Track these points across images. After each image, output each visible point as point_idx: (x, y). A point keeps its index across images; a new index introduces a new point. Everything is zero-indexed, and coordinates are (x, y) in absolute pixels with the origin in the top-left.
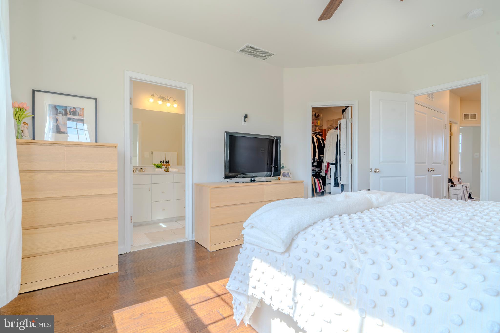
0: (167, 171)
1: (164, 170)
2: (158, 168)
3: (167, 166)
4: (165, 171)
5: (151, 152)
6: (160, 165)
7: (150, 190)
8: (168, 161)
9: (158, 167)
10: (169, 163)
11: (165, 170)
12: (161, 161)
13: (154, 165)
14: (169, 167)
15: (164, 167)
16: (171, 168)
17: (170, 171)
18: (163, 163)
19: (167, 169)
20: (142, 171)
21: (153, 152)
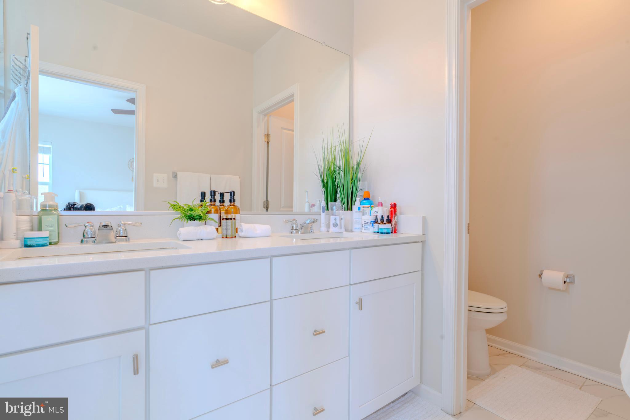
0: (229, 234)
1: (217, 229)
2: (189, 222)
3: (227, 212)
4: (220, 235)
5: (173, 173)
6: (199, 211)
7: (136, 371)
8: (232, 194)
9: (192, 218)
10: (234, 201)
11: (220, 229)
12: (203, 195)
13: (176, 207)
14: (238, 216)
15: (215, 216)
16: (246, 222)
17: (240, 234)
18: (211, 201)
19: (230, 227)
20: (113, 239)
21: (179, 174)
